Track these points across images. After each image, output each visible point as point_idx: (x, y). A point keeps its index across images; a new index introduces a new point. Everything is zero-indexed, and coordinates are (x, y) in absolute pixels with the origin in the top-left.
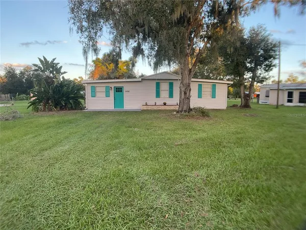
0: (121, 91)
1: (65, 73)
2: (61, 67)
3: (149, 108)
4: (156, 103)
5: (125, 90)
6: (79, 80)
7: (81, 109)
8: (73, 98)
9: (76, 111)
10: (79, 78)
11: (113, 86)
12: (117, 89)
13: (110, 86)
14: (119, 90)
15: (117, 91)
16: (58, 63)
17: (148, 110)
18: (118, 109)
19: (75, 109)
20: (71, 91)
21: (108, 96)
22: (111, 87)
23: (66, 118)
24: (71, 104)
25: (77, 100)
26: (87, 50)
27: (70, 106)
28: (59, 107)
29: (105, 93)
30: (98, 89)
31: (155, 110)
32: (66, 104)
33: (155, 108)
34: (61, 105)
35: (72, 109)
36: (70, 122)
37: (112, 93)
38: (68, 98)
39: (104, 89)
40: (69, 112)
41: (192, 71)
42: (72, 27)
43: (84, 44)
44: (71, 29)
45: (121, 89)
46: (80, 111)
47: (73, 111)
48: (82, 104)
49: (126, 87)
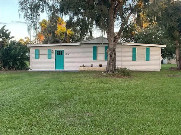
0: (62, 54)
1: (13, 37)
2: (10, 33)
3: (86, 69)
4: (92, 65)
5: (65, 53)
6: (25, 40)
7: (26, 69)
8: (19, 60)
9: (21, 71)
10: (26, 38)
11: (54, 49)
12: (58, 52)
13: (52, 49)
14: (60, 53)
15: (58, 54)
16: (8, 30)
17: (84, 71)
18: (58, 70)
19: (21, 69)
20: (18, 53)
21: (50, 58)
22: (53, 51)
23: (14, 76)
24: (17, 64)
25: (23, 61)
26: (30, 29)
27: (16, 66)
28: (7, 67)
29: (47, 55)
30: (41, 52)
31: (91, 71)
32: (13, 65)
33: (91, 69)
34: (9, 66)
35: (18, 69)
36: (17, 78)
37: (53, 56)
38: (15, 60)
39: (46, 52)
40: (16, 71)
41: (117, 38)
42: (20, 14)
43: (28, 25)
44: (20, 15)
45: (62, 52)
46: (25, 71)
47: (19, 71)
48: (27, 65)
49: (66, 51)
